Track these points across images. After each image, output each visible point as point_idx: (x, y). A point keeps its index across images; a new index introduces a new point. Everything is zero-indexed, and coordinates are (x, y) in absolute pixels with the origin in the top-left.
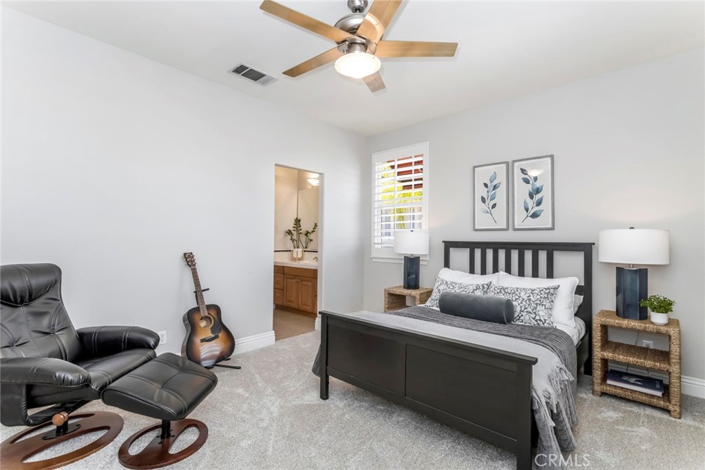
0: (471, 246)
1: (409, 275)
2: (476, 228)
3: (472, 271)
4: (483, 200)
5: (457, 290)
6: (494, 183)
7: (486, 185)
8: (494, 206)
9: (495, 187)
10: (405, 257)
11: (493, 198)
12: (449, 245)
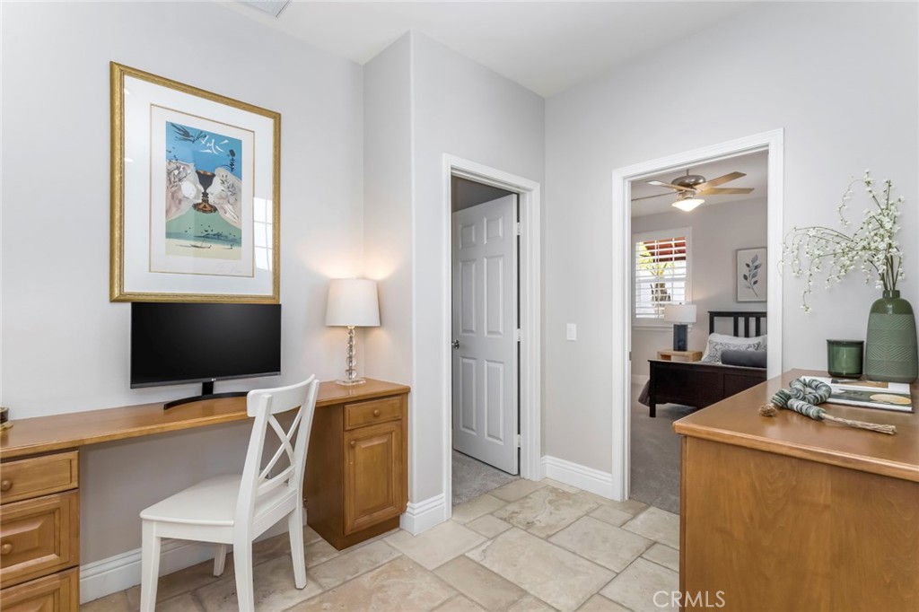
0: (736, 315)
1: (679, 342)
2: (739, 300)
3: (736, 334)
4: (745, 277)
5: (732, 348)
6: (756, 264)
7: (748, 265)
8: (755, 282)
9: (756, 267)
10: (675, 325)
11: (754, 276)
12: (713, 315)
